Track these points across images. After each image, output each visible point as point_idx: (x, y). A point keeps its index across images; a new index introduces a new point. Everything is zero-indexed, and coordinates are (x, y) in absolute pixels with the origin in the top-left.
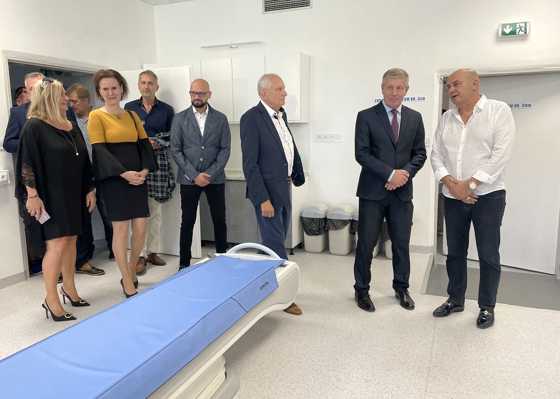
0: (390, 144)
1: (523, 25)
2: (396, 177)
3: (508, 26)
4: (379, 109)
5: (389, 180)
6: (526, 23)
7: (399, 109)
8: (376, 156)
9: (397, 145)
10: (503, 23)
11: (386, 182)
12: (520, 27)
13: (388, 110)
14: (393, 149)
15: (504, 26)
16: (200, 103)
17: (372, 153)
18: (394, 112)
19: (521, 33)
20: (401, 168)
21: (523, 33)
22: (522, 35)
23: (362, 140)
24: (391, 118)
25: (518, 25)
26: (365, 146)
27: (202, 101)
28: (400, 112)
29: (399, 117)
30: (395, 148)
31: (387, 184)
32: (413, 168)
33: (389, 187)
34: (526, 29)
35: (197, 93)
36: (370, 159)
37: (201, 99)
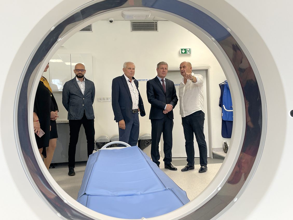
0: (163, 94)
1: (189, 50)
2: (168, 107)
3: (183, 50)
4: (156, 79)
5: (165, 109)
6: (190, 49)
7: (164, 79)
8: (158, 99)
9: (166, 94)
10: (182, 48)
11: (164, 110)
12: (188, 51)
13: (160, 79)
14: (165, 96)
15: (182, 50)
16: (81, 75)
17: (156, 98)
18: (162, 80)
19: (188, 53)
20: (169, 103)
21: (189, 53)
22: (189, 54)
23: (151, 93)
24: (162, 83)
25: (187, 49)
26: (152, 95)
27: (82, 74)
28: (165, 80)
29: (165, 82)
30: (166, 95)
31: (164, 111)
32: (174, 104)
33: (165, 112)
34: (190, 52)
35: (80, 70)
36: (156, 101)
37: (82, 73)
